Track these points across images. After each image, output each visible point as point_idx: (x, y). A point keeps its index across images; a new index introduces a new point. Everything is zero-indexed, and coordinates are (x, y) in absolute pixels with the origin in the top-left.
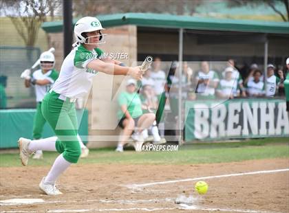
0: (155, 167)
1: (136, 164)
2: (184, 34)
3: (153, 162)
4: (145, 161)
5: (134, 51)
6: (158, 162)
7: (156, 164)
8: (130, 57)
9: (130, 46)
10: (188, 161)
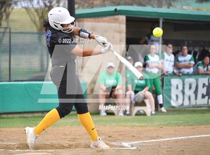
0: (140, 128)
1: (125, 126)
2: (163, 23)
3: (138, 125)
4: (133, 124)
5: (124, 36)
6: (142, 125)
7: (141, 126)
8: (121, 41)
9: (120, 32)
10: (167, 124)
